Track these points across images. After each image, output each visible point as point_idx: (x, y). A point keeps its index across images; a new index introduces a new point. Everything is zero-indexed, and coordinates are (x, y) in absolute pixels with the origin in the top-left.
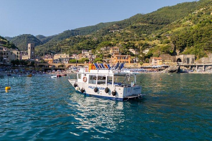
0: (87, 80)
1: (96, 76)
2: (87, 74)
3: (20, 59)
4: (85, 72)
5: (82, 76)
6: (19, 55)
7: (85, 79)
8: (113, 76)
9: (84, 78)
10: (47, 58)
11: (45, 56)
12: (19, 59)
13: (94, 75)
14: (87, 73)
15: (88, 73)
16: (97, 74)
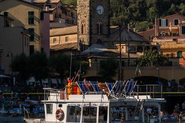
0: (63, 116)
1: (80, 107)
2: (63, 105)
3: (42, 49)
4: (59, 100)
5: (55, 108)
6: (37, 27)
7: (60, 114)
8: (108, 105)
9: (58, 112)
10: (174, 35)
11: (163, 27)
12: (37, 46)
13: (76, 104)
14: (63, 101)
15: (66, 101)
16: (81, 104)
